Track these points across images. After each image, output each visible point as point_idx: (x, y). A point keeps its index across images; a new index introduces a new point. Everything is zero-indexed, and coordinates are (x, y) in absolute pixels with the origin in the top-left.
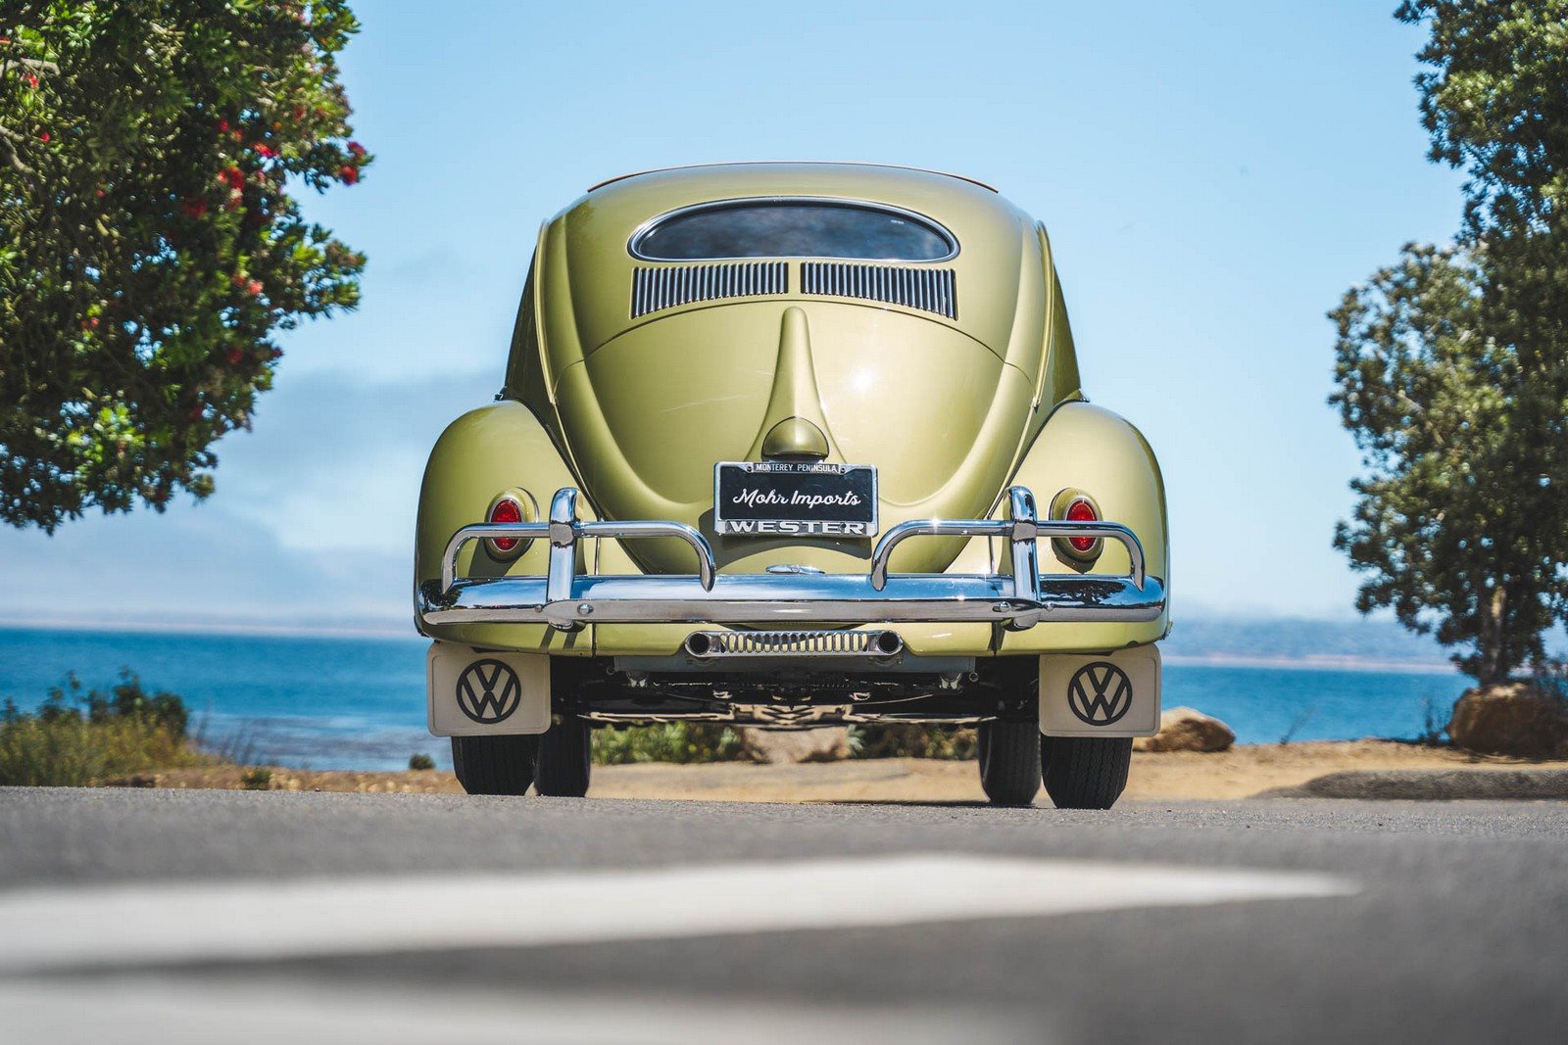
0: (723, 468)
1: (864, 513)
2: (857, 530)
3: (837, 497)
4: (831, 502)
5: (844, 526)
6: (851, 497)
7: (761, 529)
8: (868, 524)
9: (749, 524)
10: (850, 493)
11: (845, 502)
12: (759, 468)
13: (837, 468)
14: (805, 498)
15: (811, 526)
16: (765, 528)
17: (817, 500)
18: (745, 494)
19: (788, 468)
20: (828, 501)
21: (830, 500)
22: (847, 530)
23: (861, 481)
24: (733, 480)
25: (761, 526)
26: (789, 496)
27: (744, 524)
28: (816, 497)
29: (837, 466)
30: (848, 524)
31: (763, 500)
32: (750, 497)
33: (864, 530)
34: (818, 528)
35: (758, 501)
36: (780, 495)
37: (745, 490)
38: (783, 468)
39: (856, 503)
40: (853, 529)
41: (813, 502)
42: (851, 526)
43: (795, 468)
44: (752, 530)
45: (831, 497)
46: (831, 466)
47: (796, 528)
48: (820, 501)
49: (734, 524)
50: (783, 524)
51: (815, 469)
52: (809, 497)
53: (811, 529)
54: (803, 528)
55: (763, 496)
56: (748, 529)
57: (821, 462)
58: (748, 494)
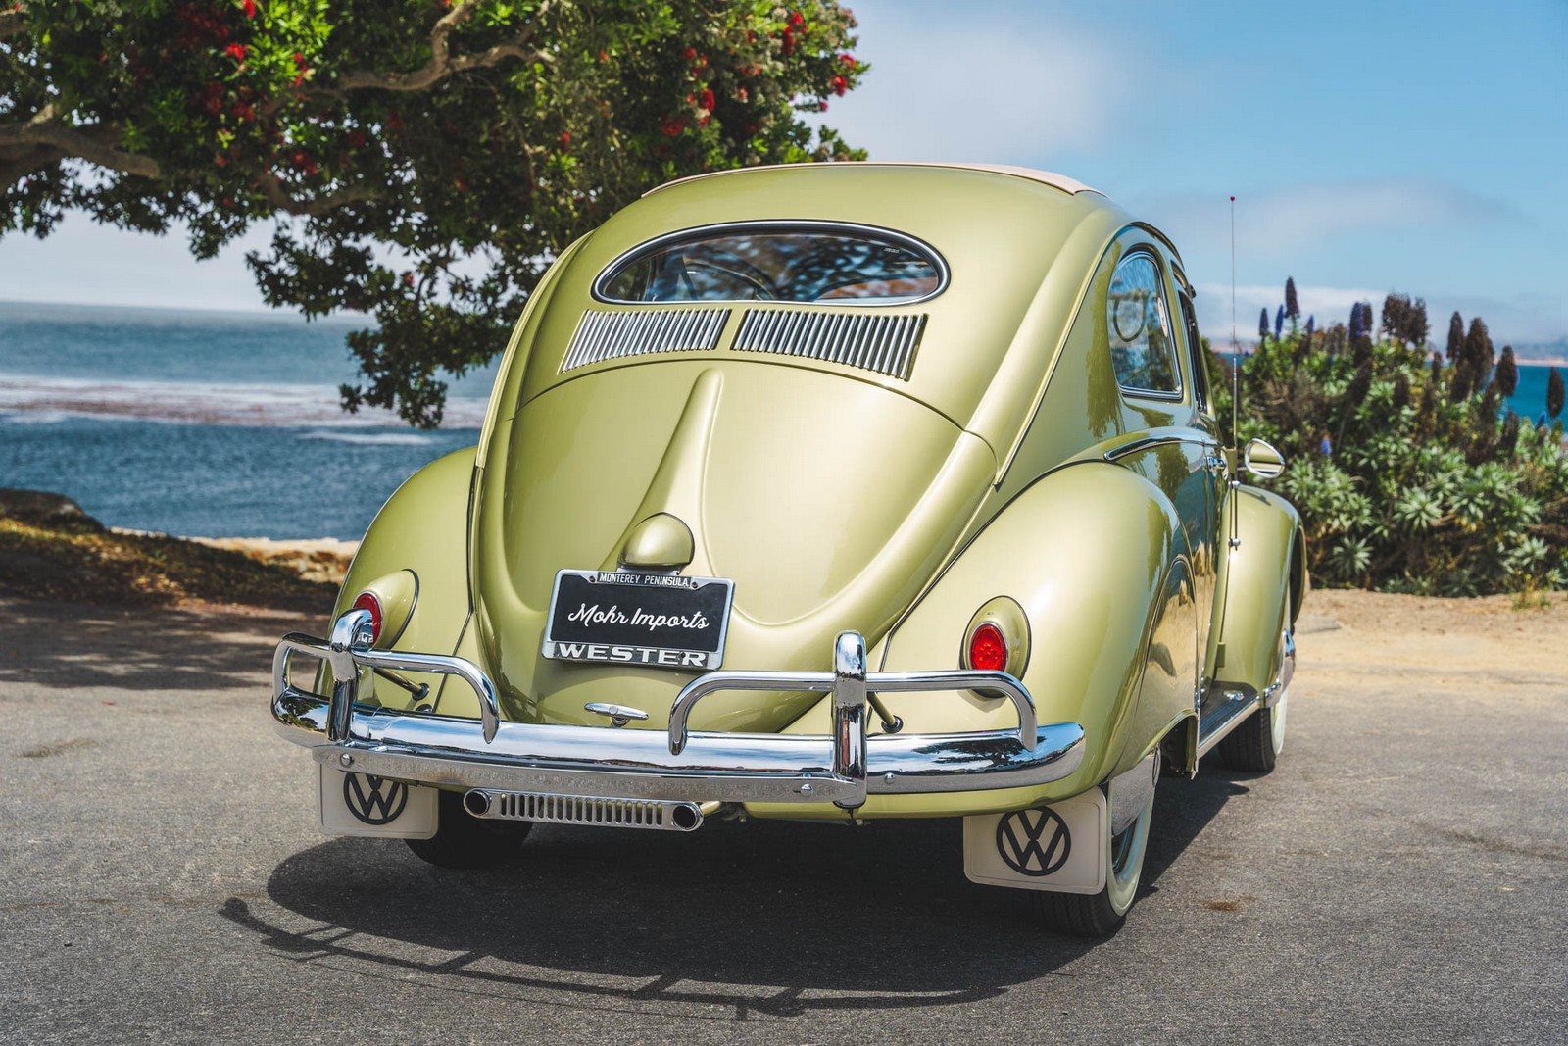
0: (564, 577)
1: (708, 640)
2: (697, 662)
3: (683, 618)
4: (676, 623)
5: (683, 656)
6: (699, 618)
7: (590, 655)
8: (711, 655)
9: (578, 648)
10: (698, 614)
11: (690, 626)
12: (603, 578)
13: (689, 583)
14: (647, 617)
15: (646, 653)
16: (595, 654)
17: (660, 621)
18: (582, 610)
19: (634, 580)
20: (672, 623)
21: (674, 621)
22: (685, 662)
23: (713, 599)
24: (574, 591)
25: (592, 651)
26: (630, 615)
27: (573, 647)
28: (660, 617)
29: (689, 579)
30: (688, 654)
31: (601, 619)
32: (588, 614)
33: (705, 662)
34: (654, 656)
35: (595, 619)
36: (620, 613)
37: (583, 605)
38: (629, 580)
39: (703, 626)
40: (693, 659)
41: (656, 623)
42: (691, 656)
43: (642, 579)
44: (581, 656)
45: (676, 618)
46: (683, 578)
47: (628, 656)
48: (663, 622)
49: (562, 647)
50: (615, 651)
51: (665, 582)
52: (652, 617)
53: (645, 658)
54: (638, 655)
55: (602, 613)
56: (577, 654)
57: (674, 573)
58: (586, 610)
